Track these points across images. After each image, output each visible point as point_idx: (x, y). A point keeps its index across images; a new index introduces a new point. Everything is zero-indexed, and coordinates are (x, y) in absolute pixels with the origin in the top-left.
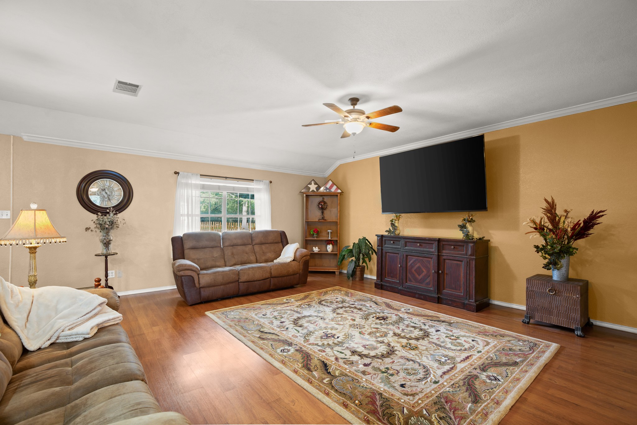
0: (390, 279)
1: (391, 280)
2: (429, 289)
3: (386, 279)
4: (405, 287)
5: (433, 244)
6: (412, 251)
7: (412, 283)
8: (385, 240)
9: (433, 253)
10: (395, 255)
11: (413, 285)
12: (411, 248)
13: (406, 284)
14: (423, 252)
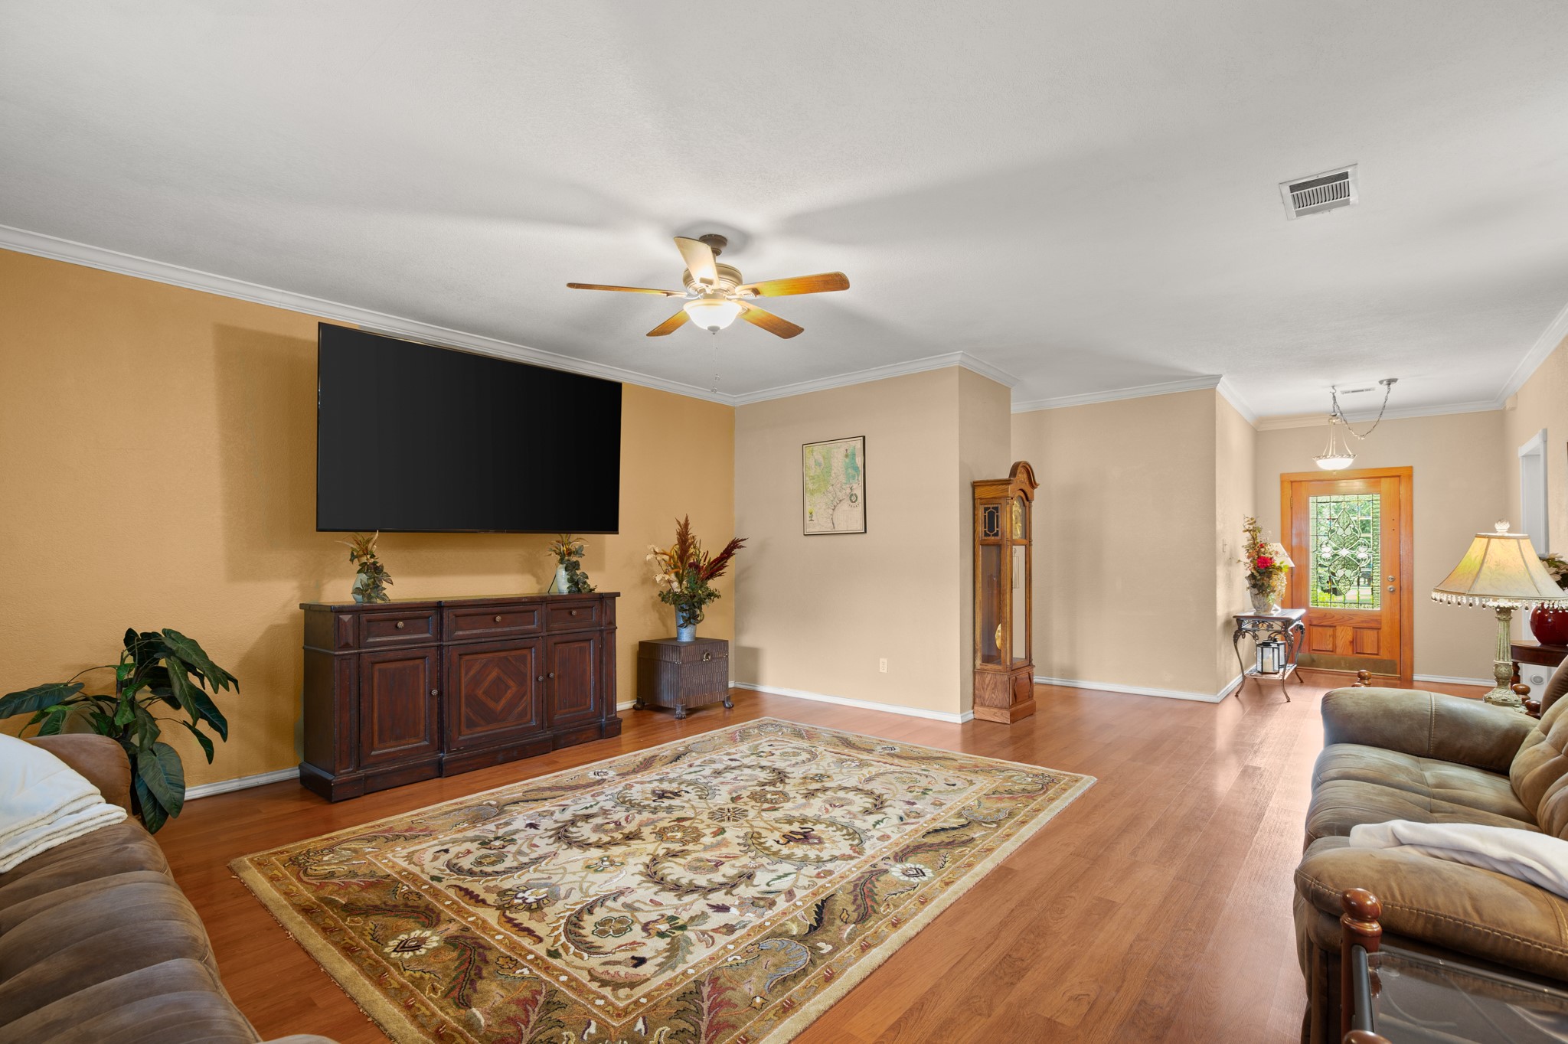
0: (392, 747)
1: (393, 749)
2: (527, 725)
3: (373, 753)
4: (458, 750)
5: (533, 611)
6: (480, 640)
7: (479, 729)
8: (369, 621)
9: (535, 633)
10: (411, 663)
11: (481, 734)
12: (475, 632)
13: (461, 738)
14: (510, 638)
